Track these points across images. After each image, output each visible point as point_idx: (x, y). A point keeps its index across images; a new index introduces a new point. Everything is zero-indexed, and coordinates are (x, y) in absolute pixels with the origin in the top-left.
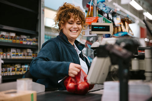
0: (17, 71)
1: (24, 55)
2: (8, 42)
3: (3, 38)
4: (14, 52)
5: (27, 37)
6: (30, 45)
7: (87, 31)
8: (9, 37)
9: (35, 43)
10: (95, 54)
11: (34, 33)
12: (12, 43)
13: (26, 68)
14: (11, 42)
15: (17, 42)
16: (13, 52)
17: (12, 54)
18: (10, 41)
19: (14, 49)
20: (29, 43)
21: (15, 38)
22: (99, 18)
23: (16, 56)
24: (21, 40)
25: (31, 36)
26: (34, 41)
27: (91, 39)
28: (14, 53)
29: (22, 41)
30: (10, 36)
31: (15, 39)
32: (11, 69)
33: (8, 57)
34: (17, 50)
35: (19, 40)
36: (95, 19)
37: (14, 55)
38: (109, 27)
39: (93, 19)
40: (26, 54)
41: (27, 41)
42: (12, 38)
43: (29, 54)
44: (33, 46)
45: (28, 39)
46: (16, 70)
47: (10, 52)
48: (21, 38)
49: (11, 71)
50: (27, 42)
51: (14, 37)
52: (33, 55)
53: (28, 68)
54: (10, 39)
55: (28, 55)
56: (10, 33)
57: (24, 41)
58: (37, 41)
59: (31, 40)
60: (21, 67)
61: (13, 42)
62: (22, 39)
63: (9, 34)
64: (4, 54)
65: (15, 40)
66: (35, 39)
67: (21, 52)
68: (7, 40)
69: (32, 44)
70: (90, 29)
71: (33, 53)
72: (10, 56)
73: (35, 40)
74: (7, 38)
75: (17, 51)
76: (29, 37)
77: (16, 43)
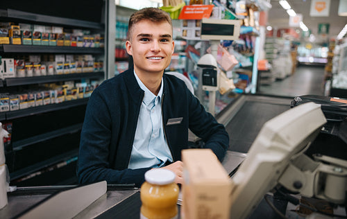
0: (68, 94)
1: (80, 66)
2: (49, 46)
3: (40, 38)
4: (62, 63)
5: (85, 34)
6: (90, 48)
7: (191, 30)
8: (51, 35)
9: (98, 44)
10: (205, 75)
11: (97, 27)
12: (57, 46)
13: (83, 88)
14: (55, 45)
15: (66, 45)
16: (58, 63)
17: (57, 66)
18: (53, 42)
19: (60, 56)
20: (87, 45)
21: (62, 37)
22: (213, 8)
23: (65, 68)
24: (73, 39)
25: (93, 32)
26: (98, 41)
27: (198, 46)
28: (61, 65)
29: (74, 42)
30: (53, 34)
31: (63, 39)
32: (56, 92)
33: (51, 71)
34: (67, 56)
35: (70, 40)
36: (207, 8)
37: (61, 68)
38: (232, 27)
39: (204, 9)
40: (83, 64)
41: (82, 40)
42: (56, 37)
43: (89, 64)
44: (95, 49)
45: (86, 38)
46: (65, 93)
47: (54, 63)
48: (73, 37)
49: (56, 96)
50: (84, 43)
51: (61, 35)
52: (96, 65)
53: (86, 88)
54: (53, 38)
55: (86, 66)
56: (53, 28)
57: (79, 41)
58: (102, 41)
59: (92, 38)
60: (75, 88)
61: (59, 45)
62: (76, 38)
63: (51, 29)
64: (43, 66)
65: (61, 41)
66: (98, 36)
67: (75, 60)
68: (47, 40)
69: (93, 45)
70: (196, 26)
71: (96, 61)
72: (54, 70)
73: (99, 38)
74: (45, 37)
75: (67, 60)
76: (88, 32)
77: (64, 46)
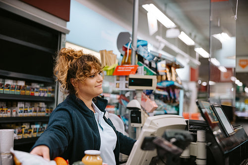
0: (25, 133)
1: (35, 111)
2: (15, 94)
3: (9, 88)
4: (22, 108)
5: (41, 87)
6: (44, 97)
7: (122, 83)
8: (16, 87)
9: (50, 95)
10: (133, 115)
11: (49, 81)
12: (20, 95)
13: (36, 129)
14: (19, 94)
15: (26, 94)
16: (20, 108)
17: (19, 110)
18: (18, 92)
19: (21, 103)
20: (42, 95)
21: (24, 88)
22: (138, 68)
23: (24, 112)
24: (32, 90)
25: (46, 85)
26: (50, 92)
27: (127, 95)
28: (21, 109)
29: (33, 92)
30: (18, 86)
32: (17, 130)
33: (14, 114)
34: (26, 103)
35: (30, 90)
36: (133, 68)
37: (22, 112)
38: (151, 80)
39: (131, 68)
40: (38, 109)
41: (39, 91)
42: (20, 88)
43: (42, 109)
44: (47, 98)
45: (41, 89)
46: (23, 133)
47: (16, 108)
48: (32, 88)
49: (17, 133)
50: (40, 93)
51: (23, 86)
52: (47, 111)
53: (39, 129)
54: (17, 89)
55: (40, 111)
57: (36, 91)
58: (53, 92)
59: (46, 90)
60: (30, 128)
61: (22, 94)
62: (34, 89)
63: (17, 82)
64: (9, 110)
65: (24, 91)
66: (50, 88)
67: (32, 106)
68: (14, 91)
69: (46, 95)
70: (126, 80)
71: (47, 108)
72: (17, 113)
73: (51, 90)
74: (13, 88)
75: (26, 106)
76: (42, 85)
77: (25, 95)
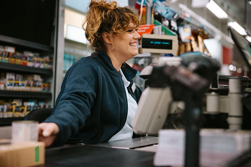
0: (16, 111)
1: (29, 85)
2: (2, 62)
4: (12, 80)
5: (35, 56)
6: (39, 68)
8: (4, 54)
9: (47, 66)
11: (46, 49)
12: (9, 63)
13: (30, 107)
14: (7, 62)
15: (17, 63)
16: (9, 80)
17: (8, 83)
18: (6, 60)
19: (11, 74)
20: (37, 65)
21: (13, 56)
22: (155, 27)
23: (15, 85)
24: (24, 59)
25: (42, 54)
26: (46, 62)
27: (141, 62)
28: (11, 81)
29: (25, 62)
30: (6, 52)
31: (14, 58)
32: (5, 107)
33: (2, 87)
34: (17, 75)
35: (21, 59)
36: (148, 28)
37: (11, 85)
38: (170, 42)
39: (146, 28)
40: (32, 83)
41: (34, 62)
42: (8, 55)
43: (37, 84)
44: (43, 70)
45: (36, 59)
46: (14, 110)
47: (5, 80)
48: (24, 57)
49: (5, 111)
50: (34, 64)
51: (13, 53)
52: (44, 86)
53: (34, 107)
54: (5, 57)
55: (35, 86)
56: (6, 47)
57: (29, 61)
58: (51, 63)
59: (41, 60)
60: (23, 105)
62: (26, 58)
65: (13, 60)
66: (47, 58)
67: (24, 79)
68: (0, 57)
69: (42, 66)
70: (139, 44)
71: (44, 82)
72: (5, 86)
73: (48, 60)
75: (17, 78)
76: (38, 54)
77: (15, 64)
